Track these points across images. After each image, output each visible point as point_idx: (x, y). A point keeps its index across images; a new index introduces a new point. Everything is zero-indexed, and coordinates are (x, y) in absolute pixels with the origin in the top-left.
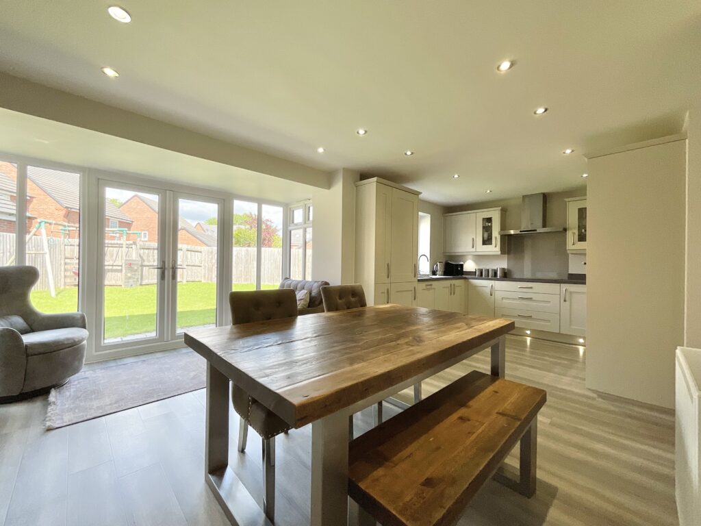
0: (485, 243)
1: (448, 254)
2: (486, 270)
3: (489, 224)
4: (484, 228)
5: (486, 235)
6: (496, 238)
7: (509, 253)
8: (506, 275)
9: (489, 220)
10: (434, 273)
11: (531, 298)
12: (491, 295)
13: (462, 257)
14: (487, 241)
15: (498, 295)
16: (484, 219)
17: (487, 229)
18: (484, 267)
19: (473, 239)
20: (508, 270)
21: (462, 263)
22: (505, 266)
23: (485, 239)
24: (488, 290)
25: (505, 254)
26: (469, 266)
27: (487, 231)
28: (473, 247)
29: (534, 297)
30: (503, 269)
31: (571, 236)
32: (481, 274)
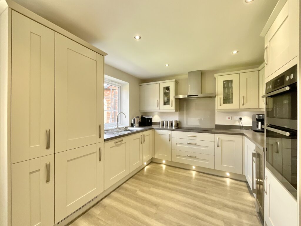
0: (165, 104)
1: (143, 111)
2: (166, 122)
3: (168, 91)
4: (164, 93)
5: (166, 99)
6: (172, 101)
7: (180, 110)
8: (179, 127)
9: (168, 88)
10: (132, 125)
11: (195, 144)
12: (169, 141)
13: (152, 113)
14: (166, 103)
15: (174, 141)
16: (164, 88)
17: (166, 94)
18: (165, 120)
19: (158, 101)
20: (179, 122)
21: (151, 117)
22: (178, 119)
23: (166, 101)
24: (167, 138)
25: (177, 111)
26: (156, 119)
27: (166, 96)
28: (158, 107)
29: (198, 143)
30: (177, 121)
31: (219, 99)
32: (163, 125)
